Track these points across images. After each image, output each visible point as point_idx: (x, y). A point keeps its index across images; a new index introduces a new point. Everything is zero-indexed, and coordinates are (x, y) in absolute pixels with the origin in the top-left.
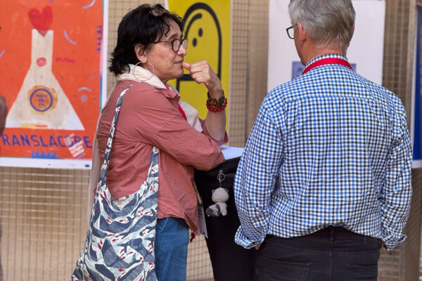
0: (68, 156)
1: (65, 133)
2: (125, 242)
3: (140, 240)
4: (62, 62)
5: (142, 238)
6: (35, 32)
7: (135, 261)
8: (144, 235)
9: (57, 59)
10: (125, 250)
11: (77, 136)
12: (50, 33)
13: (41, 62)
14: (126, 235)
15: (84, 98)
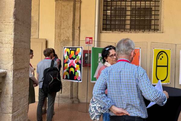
2: (93, 106)
3: (96, 107)
5: (96, 106)
7: (94, 112)
8: (97, 106)
10: (92, 108)
14: (93, 104)
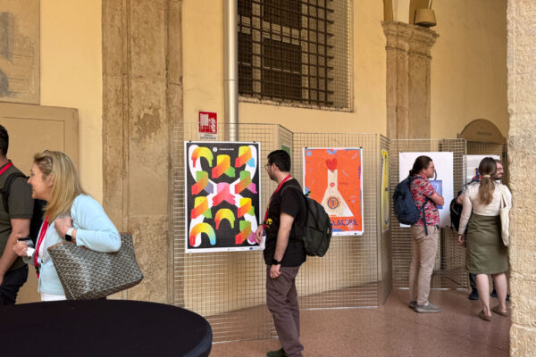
0: (347, 229)
1: (345, 218)
4: (342, 184)
6: (329, 171)
9: (340, 183)
11: (350, 220)
12: (336, 171)
13: (332, 185)
15: (353, 201)
